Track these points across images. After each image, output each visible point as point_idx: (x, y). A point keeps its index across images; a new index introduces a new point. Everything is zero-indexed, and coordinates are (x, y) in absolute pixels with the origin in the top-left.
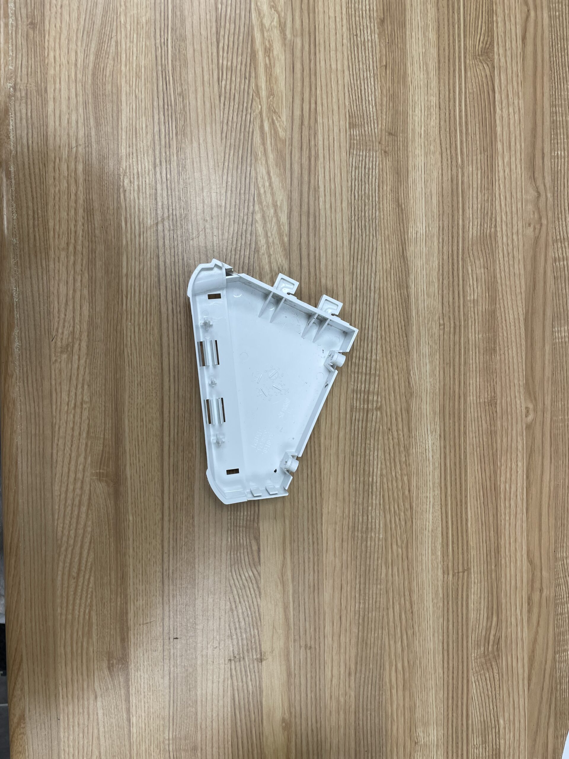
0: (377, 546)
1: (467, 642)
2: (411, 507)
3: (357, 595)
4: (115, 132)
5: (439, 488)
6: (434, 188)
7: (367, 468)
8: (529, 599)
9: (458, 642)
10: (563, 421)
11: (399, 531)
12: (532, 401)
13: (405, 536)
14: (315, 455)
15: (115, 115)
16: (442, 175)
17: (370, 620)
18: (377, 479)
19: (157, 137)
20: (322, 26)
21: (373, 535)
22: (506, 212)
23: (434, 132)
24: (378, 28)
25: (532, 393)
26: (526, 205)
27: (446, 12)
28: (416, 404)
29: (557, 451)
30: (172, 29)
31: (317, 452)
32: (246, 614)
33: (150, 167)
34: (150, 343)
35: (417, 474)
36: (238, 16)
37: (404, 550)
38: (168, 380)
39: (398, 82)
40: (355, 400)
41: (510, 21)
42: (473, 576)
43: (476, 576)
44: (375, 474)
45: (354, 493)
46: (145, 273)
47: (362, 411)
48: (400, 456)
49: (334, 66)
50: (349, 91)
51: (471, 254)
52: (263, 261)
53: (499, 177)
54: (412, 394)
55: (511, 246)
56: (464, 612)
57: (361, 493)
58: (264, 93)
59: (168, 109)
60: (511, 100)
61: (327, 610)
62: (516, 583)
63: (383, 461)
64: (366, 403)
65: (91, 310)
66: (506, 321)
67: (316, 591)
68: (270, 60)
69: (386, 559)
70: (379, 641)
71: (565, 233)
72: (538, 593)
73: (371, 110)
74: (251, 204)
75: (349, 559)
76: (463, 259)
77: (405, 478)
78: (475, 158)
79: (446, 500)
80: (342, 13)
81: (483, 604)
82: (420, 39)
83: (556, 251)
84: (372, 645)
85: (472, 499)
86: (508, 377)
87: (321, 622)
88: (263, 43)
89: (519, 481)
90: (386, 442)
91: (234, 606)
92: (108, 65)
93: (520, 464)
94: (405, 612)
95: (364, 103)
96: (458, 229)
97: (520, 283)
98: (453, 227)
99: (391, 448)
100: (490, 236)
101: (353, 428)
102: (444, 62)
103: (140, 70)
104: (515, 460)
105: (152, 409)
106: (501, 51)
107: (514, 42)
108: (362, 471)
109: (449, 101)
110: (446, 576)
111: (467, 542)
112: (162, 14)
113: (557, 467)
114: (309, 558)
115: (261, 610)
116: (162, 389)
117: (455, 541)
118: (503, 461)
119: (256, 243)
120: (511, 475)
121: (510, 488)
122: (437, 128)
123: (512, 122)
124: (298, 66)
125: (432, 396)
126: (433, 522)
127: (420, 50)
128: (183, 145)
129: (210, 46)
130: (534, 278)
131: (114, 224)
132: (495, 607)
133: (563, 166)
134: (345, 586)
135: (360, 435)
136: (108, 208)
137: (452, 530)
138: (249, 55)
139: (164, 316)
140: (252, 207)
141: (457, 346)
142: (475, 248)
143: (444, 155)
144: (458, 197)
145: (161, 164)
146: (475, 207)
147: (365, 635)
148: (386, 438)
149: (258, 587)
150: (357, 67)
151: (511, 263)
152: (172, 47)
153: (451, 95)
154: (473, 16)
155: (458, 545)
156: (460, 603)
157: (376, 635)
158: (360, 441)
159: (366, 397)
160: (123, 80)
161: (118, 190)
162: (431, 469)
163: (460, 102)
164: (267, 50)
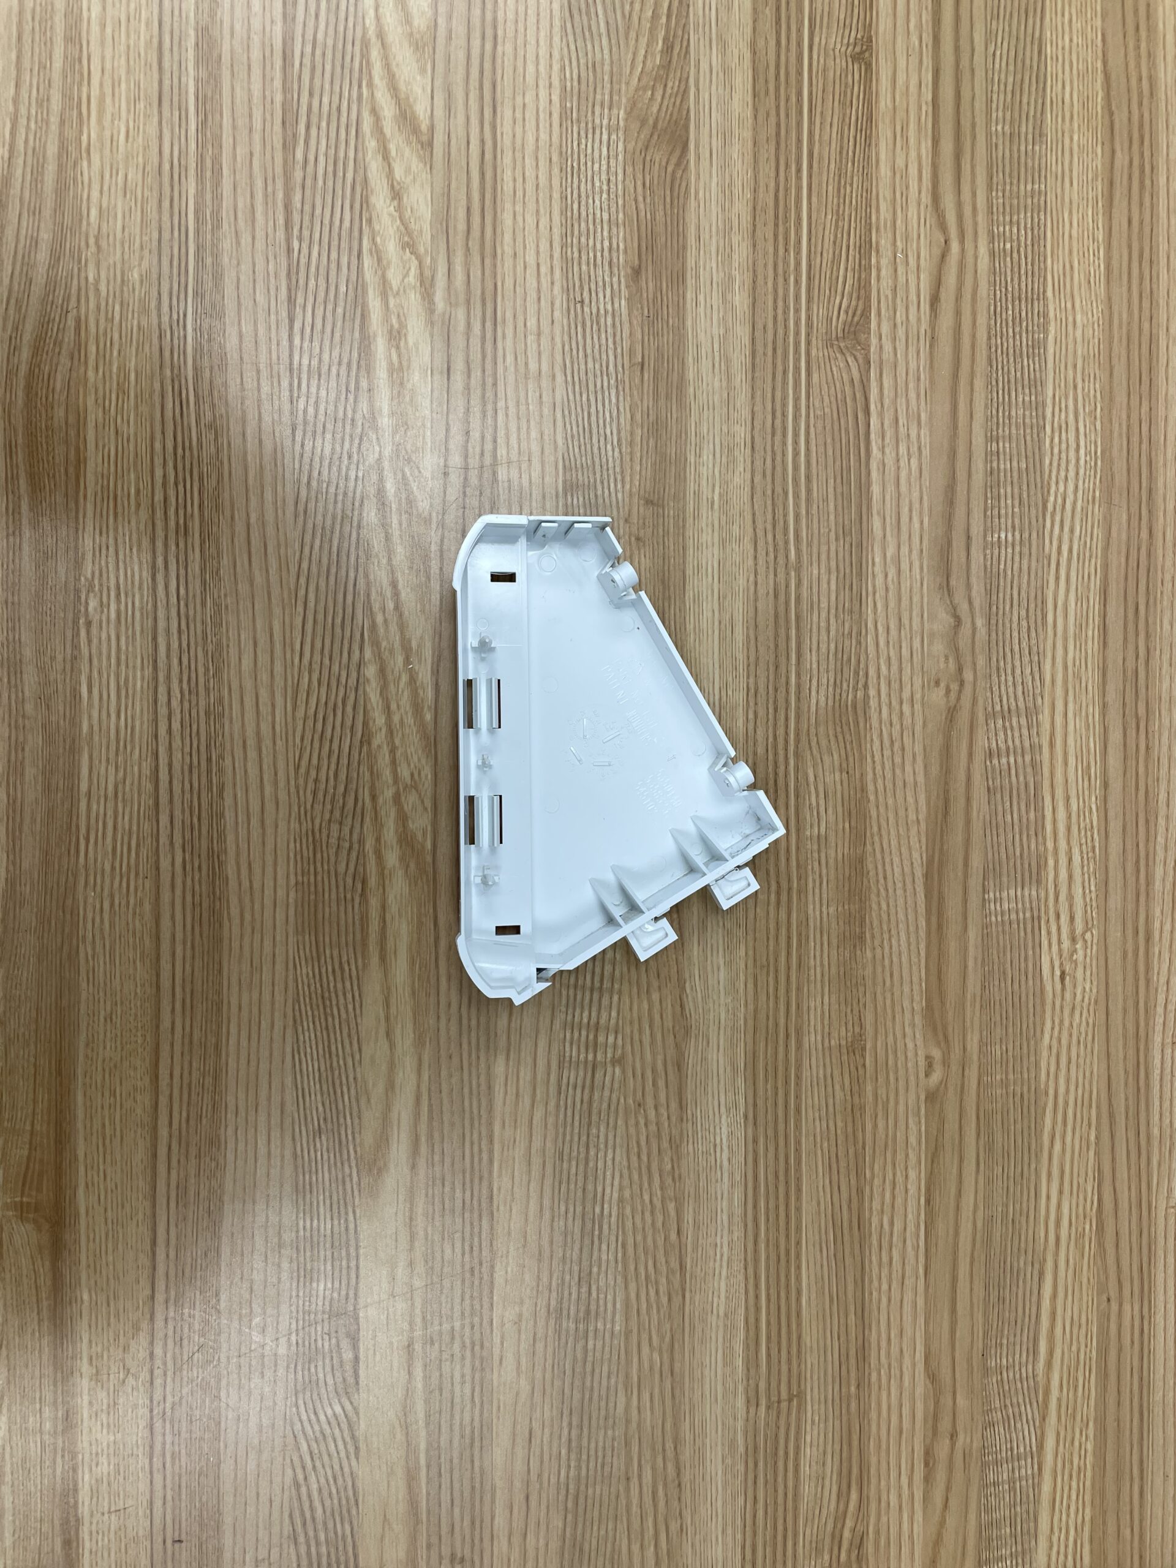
0: (607, 1349)
1: (795, 1544)
2: (682, 1267)
3: (564, 1452)
4: (72, 505)
5: (741, 1225)
6: (739, 609)
7: (590, 1187)
8: (928, 1453)
9: (775, 1544)
10: (1005, 1084)
11: (655, 1316)
12: (938, 1044)
13: (668, 1326)
14: (480, 1160)
15: (71, 470)
16: (756, 584)
17: (590, 1501)
18: (611, 1209)
19: (159, 514)
20: (509, 283)
21: (600, 1325)
22: (889, 658)
23: (740, 497)
24: (627, 287)
25: (939, 1027)
26: (930, 643)
27: (771, 250)
28: (696, 1051)
29: (990, 1148)
30: (196, 293)
31: (485, 1156)
32: (326, 1494)
33: (145, 574)
34: (134, 933)
35: (697, 1197)
36: (333, 266)
37: (665, 1356)
38: (169, 1009)
39: (668, 397)
40: (567, 1045)
41: (907, 263)
42: (809, 1407)
43: (816, 1407)
44: (607, 1198)
45: (561, 1238)
46: (127, 789)
47: (582, 1066)
48: (661, 1161)
49: (533, 366)
50: (564, 416)
51: (814, 744)
52: (380, 761)
53: (874, 587)
54: (687, 1031)
55: (897, 727)
56: (790, 1484)
57: (577, 1236)
58: (385, 422)
59: (184, 457)
60: (902, 430)
61: (499, 1484)
62: (901, 1421)
63: (625, 1172)
64: (591, 1050)
65: (11, 868)
66: (885, 878)
67: (477, 1444)
68: (399, 356)
69: (627, 1376)
70: (609, 1545)
71: (1012, 700)
72: (948, 1441)
73: (610, 453)
74: (356, 647)
75: (548, 1376)
76: (797, 754)
77: (671, 1206)
78: (824, 548)
79: (756, 1251)
80: (552, 257)
81: (831, 1467)
82: (715, 307)
83: (992, 734)
84: (593, 1554)
85: (811, 1247)
86: (888, 995)
87: (487, 1508)
88: (386, 318)
89: (909, 1209)
90: (632, 1130)
91: (301, 1477)
92: (60, 368)
93: (912, 1174)
94: (665, 1485)
95: (595, 440)
96: (787, 692)
97: (916, 801)
98: (776, 690)
99: (643, 1143)
100: (855, 707)
101: (562, 1103)
102: (765, 354)
103: (127, 377)
104: (902, 1165)
105: (135, 1069)
106: (885, 328)
107: (913, 310)
108: (580, 1193)
109: (773, 435)
110: (752, 1410)
111: (799, 1337)
112: (175, 263)
113: (989, 1181)
114: (463, 1376)
115: (359, 1484)
116: (158, 1027)
117: (774, 1334)
118: (876, 1167)
119: (365, 724)
120: (894, 1197)
121: (892, 1224)
122: (748, 489)
123: (903, 474)
124: (459, 365)
125: (729, 1032)
126: (727, 1298)
127: (715, 331)
128: (215, 529)
129: (273, 327)
130: (946, 792)
131: (65, 690)
132: (855, 1471)
133: (1009, 562)
134: (537, 1432)
135: (577, 1118)
136: (53, 658)
137: (768, 1314)
138: (356, 345)
139: (165, 878)
140: (357, 653)
141: (783, 931)
142: (822, 729)
143: (761, 544)
144: (788, 629)
145: (166, 567)
146: (823, 649)
147: (579, 1531)
148: (632, 1122)
149: (353, 1437)
150: (583, 367)
151: (898, 760)
152: (195, 330)
153: (778, 422)
154: (828, 256)
155: (779, 1343)
156: (781, 1464)
157: (602, 1532)
158: (576, 1131)
159: (591, 1037)
160: (90, 401)
161: (76, 622)
162: (726, 1187)
163: (796, 435)
164: (395, 333)
